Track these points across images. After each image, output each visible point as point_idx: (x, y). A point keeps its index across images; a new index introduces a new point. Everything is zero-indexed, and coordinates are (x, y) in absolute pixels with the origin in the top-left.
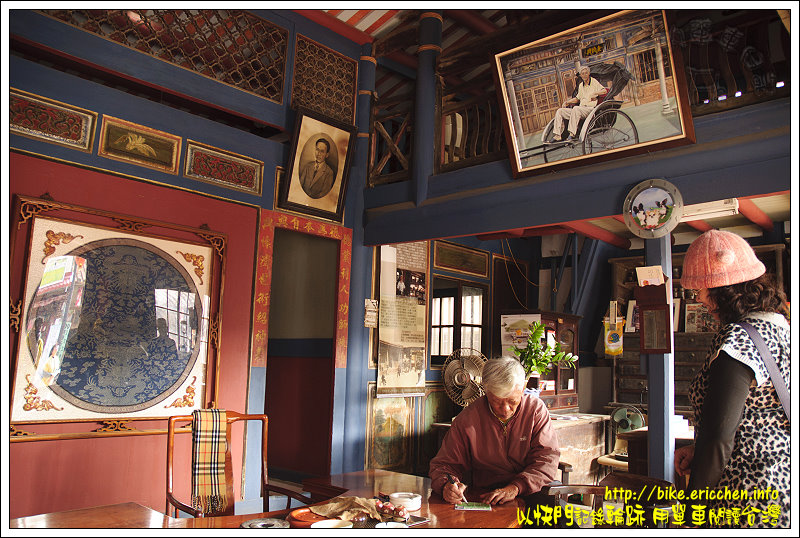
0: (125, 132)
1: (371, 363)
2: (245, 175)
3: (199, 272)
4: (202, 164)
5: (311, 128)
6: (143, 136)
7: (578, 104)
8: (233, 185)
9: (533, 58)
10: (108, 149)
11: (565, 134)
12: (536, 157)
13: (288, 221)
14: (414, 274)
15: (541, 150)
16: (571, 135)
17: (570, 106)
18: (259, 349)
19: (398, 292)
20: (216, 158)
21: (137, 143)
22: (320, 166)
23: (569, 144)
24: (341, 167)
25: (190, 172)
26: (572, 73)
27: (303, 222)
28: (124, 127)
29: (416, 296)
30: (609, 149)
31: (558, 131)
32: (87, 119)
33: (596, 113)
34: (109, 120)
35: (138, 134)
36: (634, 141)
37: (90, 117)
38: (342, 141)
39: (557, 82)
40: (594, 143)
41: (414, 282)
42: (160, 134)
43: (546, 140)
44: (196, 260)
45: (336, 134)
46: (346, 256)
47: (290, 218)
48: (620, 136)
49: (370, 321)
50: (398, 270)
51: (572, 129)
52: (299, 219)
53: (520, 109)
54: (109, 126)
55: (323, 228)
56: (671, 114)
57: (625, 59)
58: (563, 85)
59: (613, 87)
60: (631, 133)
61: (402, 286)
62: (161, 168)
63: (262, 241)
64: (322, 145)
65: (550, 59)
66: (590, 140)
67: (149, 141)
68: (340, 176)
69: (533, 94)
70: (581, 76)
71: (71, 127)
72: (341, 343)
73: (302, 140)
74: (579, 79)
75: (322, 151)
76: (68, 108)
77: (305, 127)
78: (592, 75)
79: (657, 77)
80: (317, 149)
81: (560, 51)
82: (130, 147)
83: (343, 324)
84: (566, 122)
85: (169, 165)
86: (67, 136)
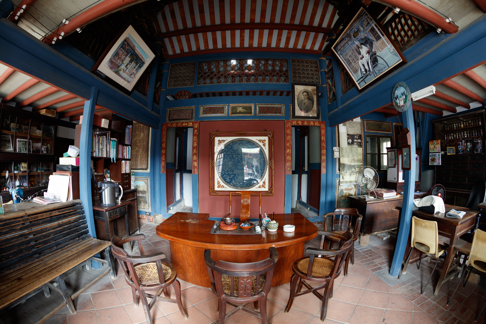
0: (236, 107)
1: (338, 171)
2: (278, 110)
3: (264, 145)
4: (262, 110)
5: (299, 89)
6: (242, 107)
7: (363, 57)
8: (274, 115)
9: (342, 44)
10: (232, 113)
11: (366, 70)
12: (362, 82)
13: (297, 123)
14: (356, 135)
15: (362, 79)
16: (368, 70)
17: (361, 59)
18: (288, 169)
19: (348, 143)
20: (267, 107)
21: (240, 109)
22: (306, 101)
23: (369, 74)
24: (315, 99)
25: (258, 114)
26: (355, 46)
27: (303, 122)
28: (236, 106)
29: (357, 144)
30: (382, 73)
31: (363, 70)
32: (226, 107)
33: (370, 59)
34: (232, 105)
35: (240, 107)
36: (387, 67)
37: (227, 106)
38: (313, 90)
39: (353, 51)
40: (377, 72)
41: (356, 139)
42: (247, 105)
43: (361, 75)
44: (263, 141)
45: (310, 88)
46: (323, 132)
47: (297, 121)
48: (382, 66)
49: (336, 155)
50: (348, 135)
51: (367, 68)
52: (301, 121)
53: (349, 65)
54: (232, 107)
55: (312, 123)
56: (393, 51)
57: (367, 34)
58: (355, 51)
59: (370, 46)
60: (385, 64)
61: (350, 141)
62: (249, 115)
63: (287, 131)
64: (305, 94)
65: (346, 43)
66: (374, 71)
67: (244, 108)
68: (315, 103)
69: (349, 58)
70: (358, 45)
71: (221, 110)
72: (323, 164)
73: (296, 93)
74: (358, 48)
75: (306, 95)
76: (220, 106)
77: (297, 89)
78: (361, 44)
79: (381, 38)
80: (304, 95)
81: (347, 39)
82: (238, 111)
83: (324, 158)
84: (363, 65)
85: (251, 113)
86: (221, 113)
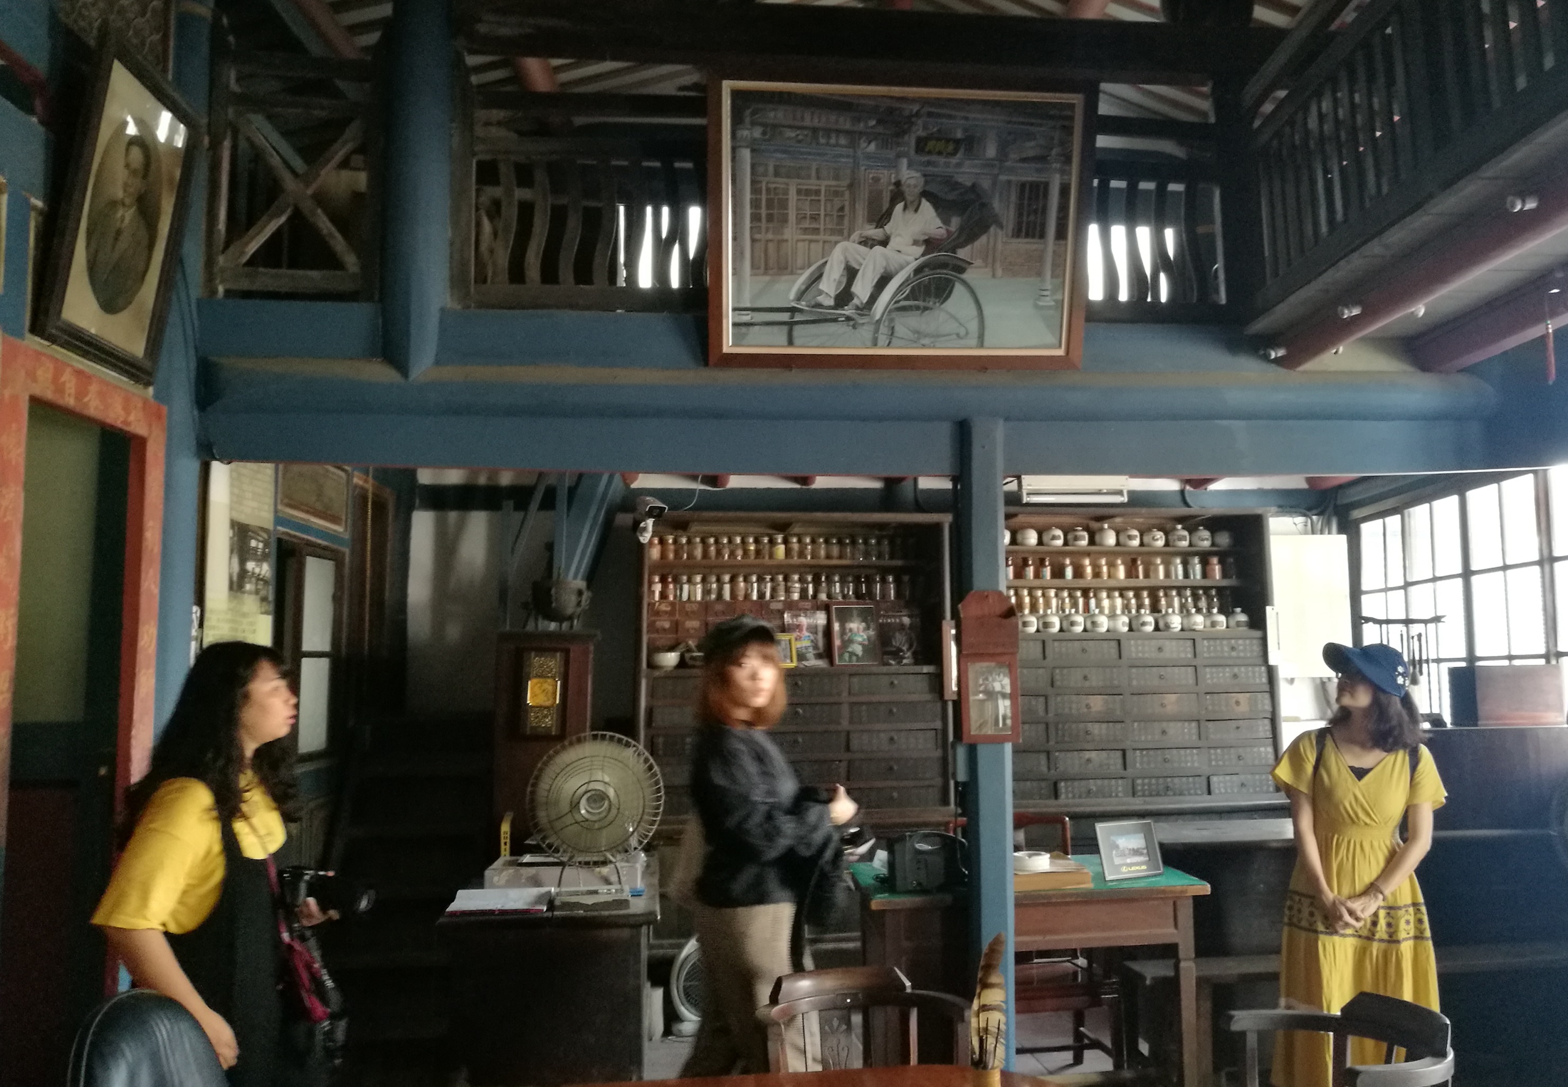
7: (884, 243)
11: (844, 298)
16: (856, 301)
17: (867, 242)
23: (848, 319)
26: (886, 177)
30: (924, 346)
31: (829, 287)
33: (918, 271)
36: (972, 342)
39: (851, 186)
40: (900, 330)
43: (799, 298)
48: (951, 327)
51: (862, 289)
53: (755, 218)
56: (1049, 307)
57: (994, 183)
58: (864, 194)
59: (961, 229)
60: (973, 326)
64: (136, 156)
65: (847, 132)
66: (892, 320)
69: (793, 196)
70: (904, 188)
74: (898, 195)
75: (135, 172)
78: (925, 194)
79: (1042, 236)
80: (127, 166)
84: (851, 273)
